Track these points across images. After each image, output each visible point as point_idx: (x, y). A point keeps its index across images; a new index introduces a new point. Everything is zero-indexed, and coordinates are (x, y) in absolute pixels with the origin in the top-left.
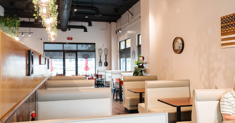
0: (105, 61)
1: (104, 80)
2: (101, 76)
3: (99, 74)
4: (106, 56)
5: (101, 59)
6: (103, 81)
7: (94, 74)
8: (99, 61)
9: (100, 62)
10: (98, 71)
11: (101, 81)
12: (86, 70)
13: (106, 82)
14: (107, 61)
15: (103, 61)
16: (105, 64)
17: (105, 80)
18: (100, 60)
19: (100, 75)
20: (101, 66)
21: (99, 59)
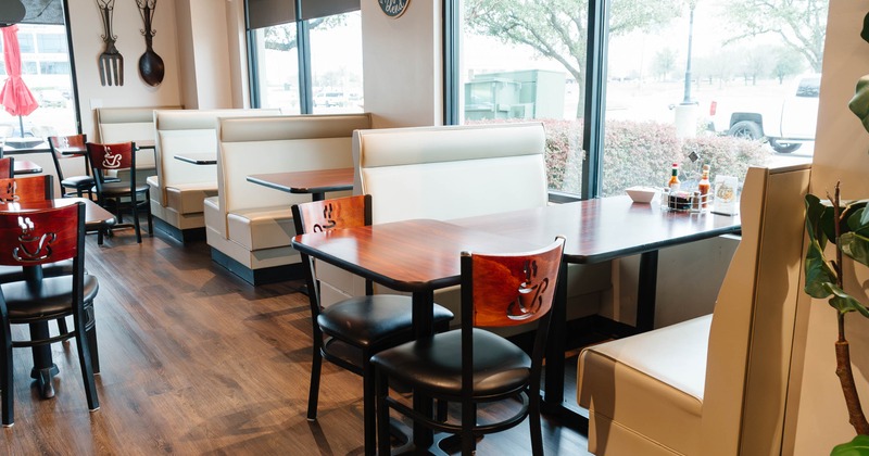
0: (143, 49)
1: (153, 181)
2: (127, 151)
3: (113, 135)
4: (147, 10)
5: (115, 31)
6: (147, 192)
7: (72, 141)
8: (99, 47)
9: (110, 52)
10: (97, 117)
11: (133, 194)
12: (13, 113)
13: (167, 196)
14: (156, 48)
15: (131, 50)
16: (147, 67)
17: (163, 179)
18: (109, 41)
19: (116, 149)
20: (120, 81)
21: (98, 28)
